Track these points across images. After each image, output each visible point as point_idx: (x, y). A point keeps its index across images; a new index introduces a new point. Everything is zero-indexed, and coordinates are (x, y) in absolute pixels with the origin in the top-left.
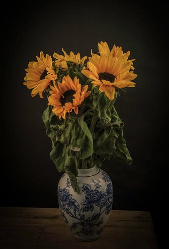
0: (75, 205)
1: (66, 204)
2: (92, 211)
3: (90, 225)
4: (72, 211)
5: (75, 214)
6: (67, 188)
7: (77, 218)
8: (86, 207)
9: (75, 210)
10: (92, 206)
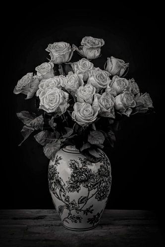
0: (61, 185)
1: (52, 183)
2: (78, 191)
3: (76, 209)
4: (58, 191)
5: (60, 195)
6: (55, 166)
7: (62, 200)
8: (71, 187)
9: (61, 190)
10: (79, 186)
